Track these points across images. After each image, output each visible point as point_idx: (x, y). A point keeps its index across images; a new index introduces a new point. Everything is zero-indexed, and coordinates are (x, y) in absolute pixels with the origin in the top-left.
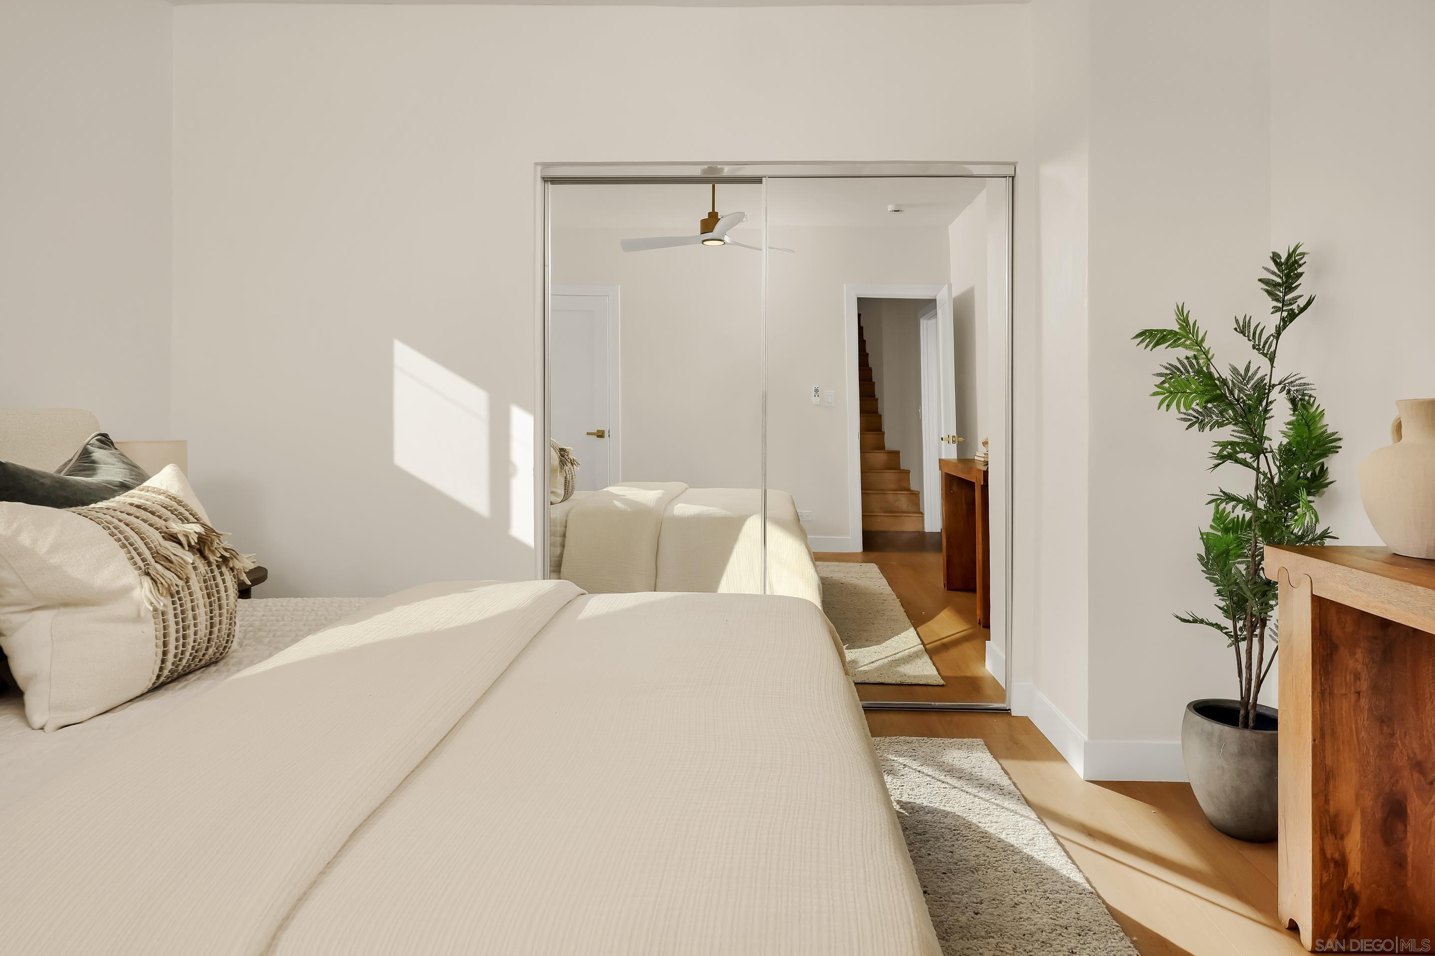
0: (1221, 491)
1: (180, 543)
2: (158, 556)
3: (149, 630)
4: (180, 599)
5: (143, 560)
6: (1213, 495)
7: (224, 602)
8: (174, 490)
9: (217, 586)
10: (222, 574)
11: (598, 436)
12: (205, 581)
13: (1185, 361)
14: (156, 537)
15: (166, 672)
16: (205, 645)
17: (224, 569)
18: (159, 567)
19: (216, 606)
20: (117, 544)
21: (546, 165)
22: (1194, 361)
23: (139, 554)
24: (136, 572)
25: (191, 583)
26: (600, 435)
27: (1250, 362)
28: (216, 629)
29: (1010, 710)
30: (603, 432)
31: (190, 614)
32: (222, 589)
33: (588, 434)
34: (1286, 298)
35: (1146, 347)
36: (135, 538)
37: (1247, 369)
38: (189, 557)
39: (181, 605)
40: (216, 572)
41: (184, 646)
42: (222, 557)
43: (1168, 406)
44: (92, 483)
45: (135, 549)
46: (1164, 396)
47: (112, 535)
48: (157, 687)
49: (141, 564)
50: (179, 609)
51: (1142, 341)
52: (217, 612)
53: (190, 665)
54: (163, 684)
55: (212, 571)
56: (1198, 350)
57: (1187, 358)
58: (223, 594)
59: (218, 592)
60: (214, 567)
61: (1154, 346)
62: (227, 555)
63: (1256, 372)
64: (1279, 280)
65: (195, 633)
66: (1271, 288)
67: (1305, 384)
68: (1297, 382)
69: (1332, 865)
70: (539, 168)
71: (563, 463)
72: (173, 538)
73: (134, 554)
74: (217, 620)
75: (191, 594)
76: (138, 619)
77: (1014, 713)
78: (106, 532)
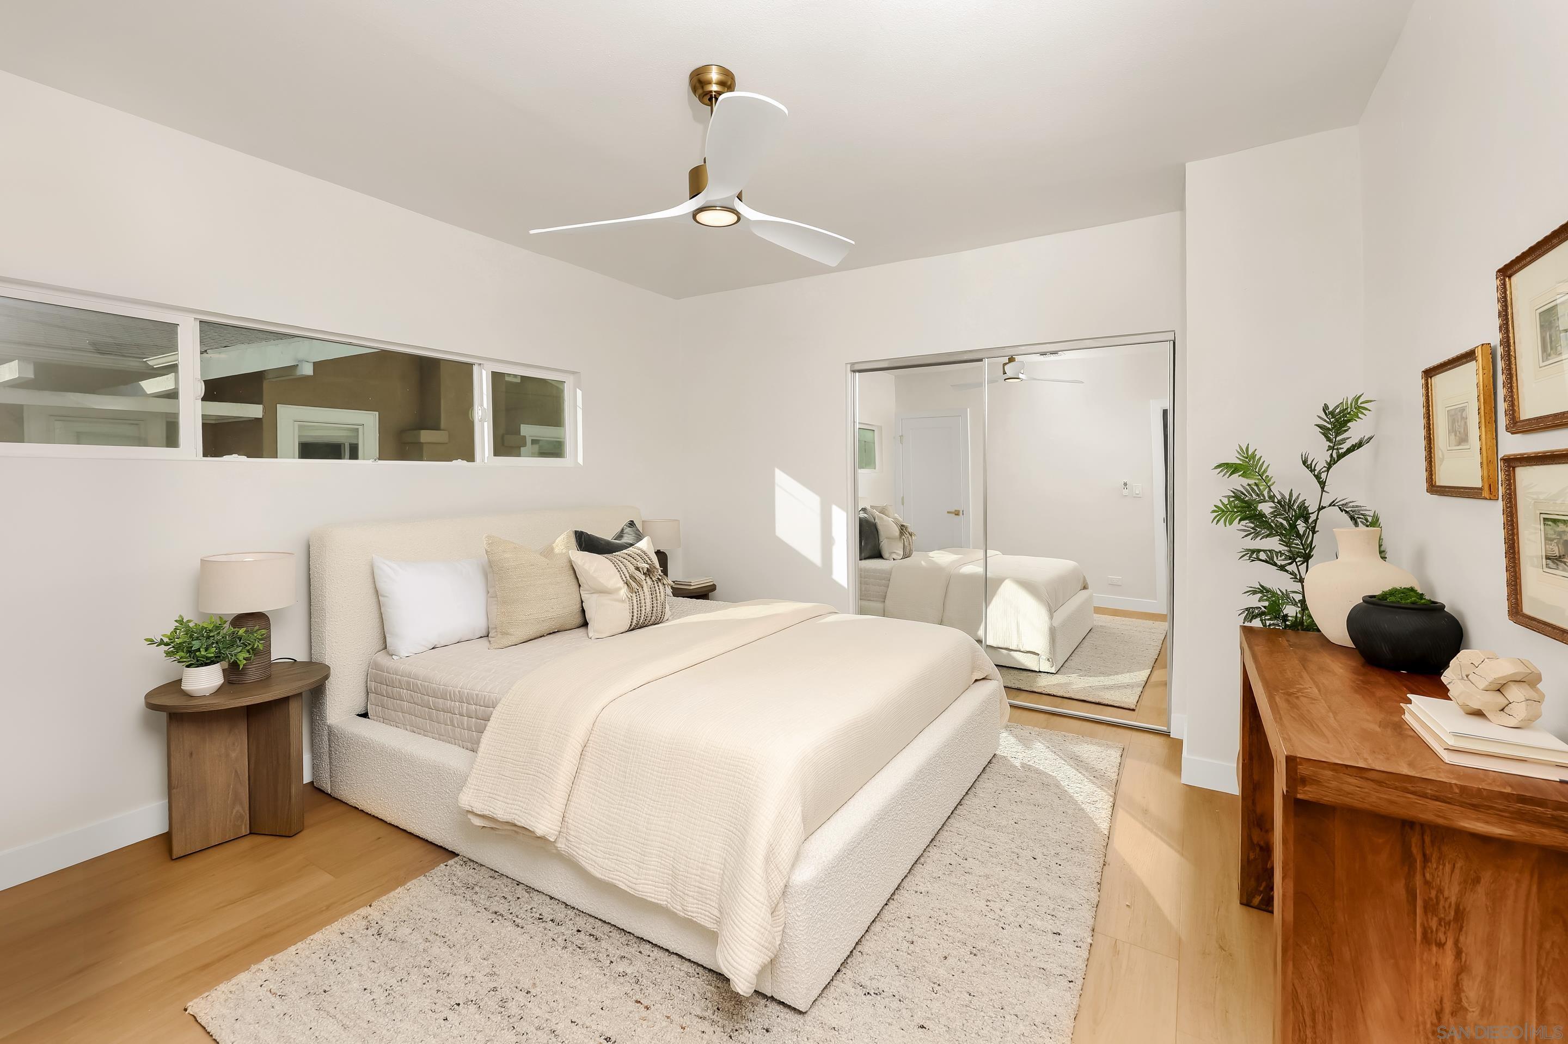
0: (1260, 585)
1: (640, 571)
2: (632, 577)
3: (627, 606)
4: (639, 595)
5: (626, 577)
6: (1251, 587)
7: (658, 598)
8: (645, 549)
9: (655, 591)
10: (658, 586)
11: (956, 514)
12: (650, 588)
13: (1248, 487)
14: (632, 569)
15: (634, 624)
16: (650, 615)
17: (660, 584)
18: (631, 581)
19: (654, 599)
20: (617, 570)
21: (853, 364)
22: (1255, 488)
23: (624, 575)
24: (623, 582)
25: (644, 588)
26: (957, 513)
27: (1292, 490)
28: (655, 609)
29: (1170, 733)
30: (959, 511)
31: (643, 601)
32: (658, 591)
33: (948, 512)
34: (1338, 439)
35: (1224, 475)
36: (623, 568)
37: (1291, 495)
38: (643, 577)
39: (639, 597)
40: (656, 585)
41: (640, 614)
42: (658, 578)
43: (1218, 521)
44: (619, 543)
45: (623, 573)
46: (1218, 513)
47: (615, 566)
48: (631, 629)
49: (625, 579)
50: (639, 599)
51: (1221, 471)
52: (655, 602)
53: (644, 623)
54: (633, 630)
55: (654, 584)
56: (1258, 479)
57: (1249, 485)
58: (658, 594)
59: (656, 593)
60: (655, 582)
61: (1230, 475)
62: (660, 578)
63: (1298, 497)
64: (1330, 426)
65: (645, 610)
66: (1325, 431)
67: (1357, 506)
68: (1351, 504)
69: (1258, 849)
70: (849, 366)
71: (902, 534)
72: (637, 569)
73: (622, 574)
74: (655, 605)
75: (644, 593)
76: (623, 601)
77: (1171, 736)
78: (613, 565)
